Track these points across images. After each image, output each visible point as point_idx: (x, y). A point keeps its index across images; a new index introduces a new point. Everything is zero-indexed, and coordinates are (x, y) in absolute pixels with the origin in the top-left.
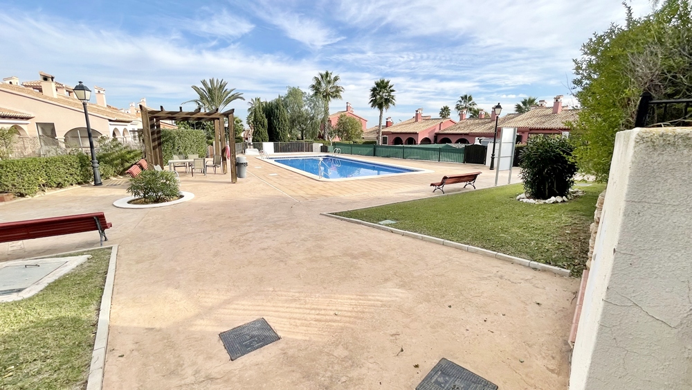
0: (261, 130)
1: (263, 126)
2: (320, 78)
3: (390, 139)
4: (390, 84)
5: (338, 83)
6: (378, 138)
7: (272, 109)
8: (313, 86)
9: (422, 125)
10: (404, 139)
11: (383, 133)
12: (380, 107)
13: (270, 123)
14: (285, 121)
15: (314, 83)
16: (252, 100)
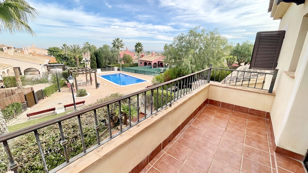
0: (94, 61)
1: (94, 60)
2: (115, 40)
3: (143, 63)
4: (141, 44)
5: (122, 43)
6: (138, 62)
7: (97, 53)
8: (113, 43)
9: (154, 58)
10: (148, 63)
11: (140, 60)
12: (138, 52)
13: (97, 59)
14: (103, 58)
15: (113, 42)
16: (85, 43)
